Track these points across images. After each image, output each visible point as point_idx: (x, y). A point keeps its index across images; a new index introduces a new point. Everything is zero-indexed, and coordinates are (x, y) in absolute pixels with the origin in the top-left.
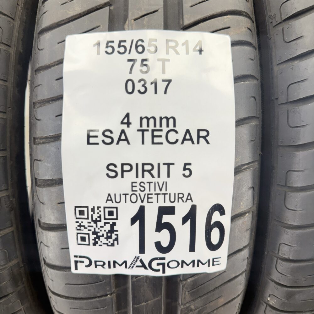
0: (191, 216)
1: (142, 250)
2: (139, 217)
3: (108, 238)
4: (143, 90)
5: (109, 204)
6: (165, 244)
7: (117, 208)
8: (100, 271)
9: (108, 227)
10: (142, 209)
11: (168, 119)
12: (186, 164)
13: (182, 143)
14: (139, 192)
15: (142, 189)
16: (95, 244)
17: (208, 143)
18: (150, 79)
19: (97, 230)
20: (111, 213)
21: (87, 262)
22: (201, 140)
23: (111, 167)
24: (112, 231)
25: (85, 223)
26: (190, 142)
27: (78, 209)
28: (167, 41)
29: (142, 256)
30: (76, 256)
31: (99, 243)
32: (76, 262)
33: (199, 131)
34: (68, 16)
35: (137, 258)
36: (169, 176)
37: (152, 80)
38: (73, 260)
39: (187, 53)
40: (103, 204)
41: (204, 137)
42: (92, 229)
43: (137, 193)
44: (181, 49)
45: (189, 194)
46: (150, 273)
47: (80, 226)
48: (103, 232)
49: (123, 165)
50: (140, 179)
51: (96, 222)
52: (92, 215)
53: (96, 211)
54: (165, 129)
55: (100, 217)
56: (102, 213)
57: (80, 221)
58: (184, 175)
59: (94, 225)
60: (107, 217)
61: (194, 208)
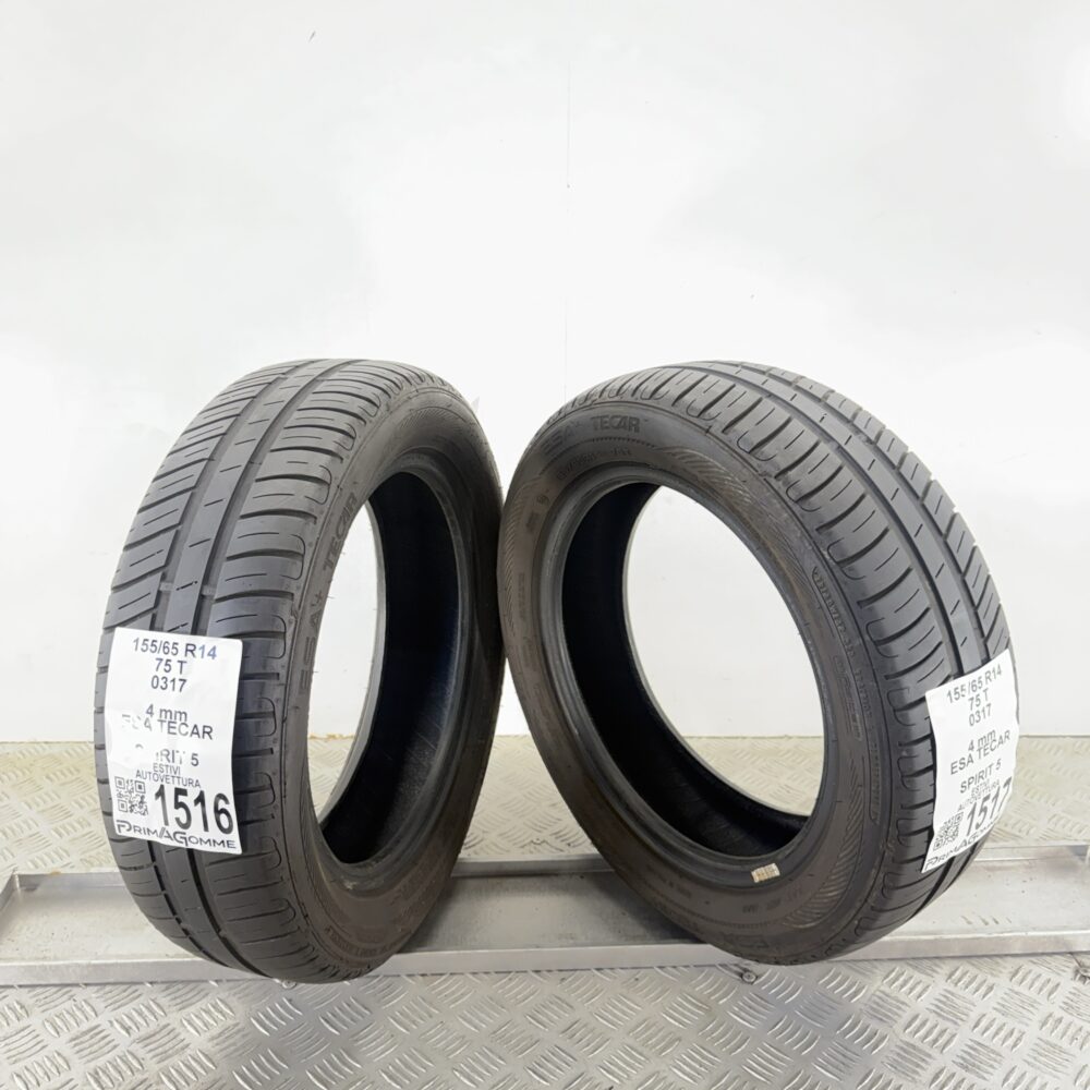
0: (200, 799)
1: (166, 823)
2: (161, 793)
3: (141, 807)
5: (139, 779)
6: (184, 820)
9: (139, 799)
10: (162, 787)
16: (132, 811)
18: (170, 676)
20: (140, 787)
22: (206, 735)
24: (142, 802)
29: (167, 827)
32: (119, 826)
35: (163, 829)
38: (116, 824)
41: (208, 733)
44: (198, 652)
46: (174, 844)
51: (130, 792)
54: (179, 722)
61: (202, 794)
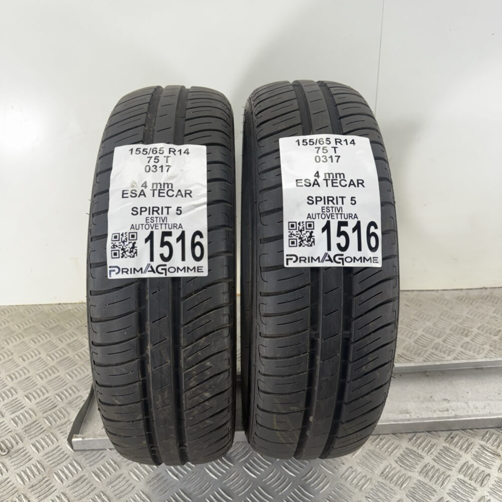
3: (309, 241)
4: (325, 160)
7: (313, 222)
8: (303, 265)
11: (340, 174)
12: (352, 198)
13: (349, 186)
14: (326, 212)
15: (328, 211)
16: (300, 246)
17: (363, 186)
19: (302, 236)
21: (294, 258)
23: (310, 198)
25: (294, 232)
26: (353, 186)
27: (290, 224)
28: (336, 139)
30: (287, 255)
31: (303, 245)
32: (287, 260)
33: (358, 180)
34: (278, 130)
36: (343, 204)
37: (330, 156)
38: (285, 258)
39: (347, 144)
40: (305, 220)
42: (299, 236)
43: (325, 213)
44: (344, 143)
45: (355, 214)
47: (291, 234)
48: (305, 237)
49: (316, 197)
50: (326, 205)
51: (301, 231)
52: (299, 227)
53: (301, 224)
55: (303, 228)
56: (305, 226)
57: (291, 231)
58: (352, 203)
59: (300, 233)
60: (308, 228)
